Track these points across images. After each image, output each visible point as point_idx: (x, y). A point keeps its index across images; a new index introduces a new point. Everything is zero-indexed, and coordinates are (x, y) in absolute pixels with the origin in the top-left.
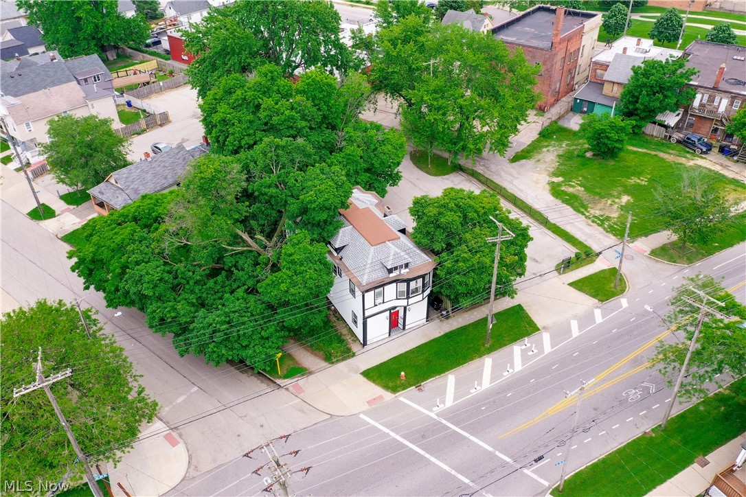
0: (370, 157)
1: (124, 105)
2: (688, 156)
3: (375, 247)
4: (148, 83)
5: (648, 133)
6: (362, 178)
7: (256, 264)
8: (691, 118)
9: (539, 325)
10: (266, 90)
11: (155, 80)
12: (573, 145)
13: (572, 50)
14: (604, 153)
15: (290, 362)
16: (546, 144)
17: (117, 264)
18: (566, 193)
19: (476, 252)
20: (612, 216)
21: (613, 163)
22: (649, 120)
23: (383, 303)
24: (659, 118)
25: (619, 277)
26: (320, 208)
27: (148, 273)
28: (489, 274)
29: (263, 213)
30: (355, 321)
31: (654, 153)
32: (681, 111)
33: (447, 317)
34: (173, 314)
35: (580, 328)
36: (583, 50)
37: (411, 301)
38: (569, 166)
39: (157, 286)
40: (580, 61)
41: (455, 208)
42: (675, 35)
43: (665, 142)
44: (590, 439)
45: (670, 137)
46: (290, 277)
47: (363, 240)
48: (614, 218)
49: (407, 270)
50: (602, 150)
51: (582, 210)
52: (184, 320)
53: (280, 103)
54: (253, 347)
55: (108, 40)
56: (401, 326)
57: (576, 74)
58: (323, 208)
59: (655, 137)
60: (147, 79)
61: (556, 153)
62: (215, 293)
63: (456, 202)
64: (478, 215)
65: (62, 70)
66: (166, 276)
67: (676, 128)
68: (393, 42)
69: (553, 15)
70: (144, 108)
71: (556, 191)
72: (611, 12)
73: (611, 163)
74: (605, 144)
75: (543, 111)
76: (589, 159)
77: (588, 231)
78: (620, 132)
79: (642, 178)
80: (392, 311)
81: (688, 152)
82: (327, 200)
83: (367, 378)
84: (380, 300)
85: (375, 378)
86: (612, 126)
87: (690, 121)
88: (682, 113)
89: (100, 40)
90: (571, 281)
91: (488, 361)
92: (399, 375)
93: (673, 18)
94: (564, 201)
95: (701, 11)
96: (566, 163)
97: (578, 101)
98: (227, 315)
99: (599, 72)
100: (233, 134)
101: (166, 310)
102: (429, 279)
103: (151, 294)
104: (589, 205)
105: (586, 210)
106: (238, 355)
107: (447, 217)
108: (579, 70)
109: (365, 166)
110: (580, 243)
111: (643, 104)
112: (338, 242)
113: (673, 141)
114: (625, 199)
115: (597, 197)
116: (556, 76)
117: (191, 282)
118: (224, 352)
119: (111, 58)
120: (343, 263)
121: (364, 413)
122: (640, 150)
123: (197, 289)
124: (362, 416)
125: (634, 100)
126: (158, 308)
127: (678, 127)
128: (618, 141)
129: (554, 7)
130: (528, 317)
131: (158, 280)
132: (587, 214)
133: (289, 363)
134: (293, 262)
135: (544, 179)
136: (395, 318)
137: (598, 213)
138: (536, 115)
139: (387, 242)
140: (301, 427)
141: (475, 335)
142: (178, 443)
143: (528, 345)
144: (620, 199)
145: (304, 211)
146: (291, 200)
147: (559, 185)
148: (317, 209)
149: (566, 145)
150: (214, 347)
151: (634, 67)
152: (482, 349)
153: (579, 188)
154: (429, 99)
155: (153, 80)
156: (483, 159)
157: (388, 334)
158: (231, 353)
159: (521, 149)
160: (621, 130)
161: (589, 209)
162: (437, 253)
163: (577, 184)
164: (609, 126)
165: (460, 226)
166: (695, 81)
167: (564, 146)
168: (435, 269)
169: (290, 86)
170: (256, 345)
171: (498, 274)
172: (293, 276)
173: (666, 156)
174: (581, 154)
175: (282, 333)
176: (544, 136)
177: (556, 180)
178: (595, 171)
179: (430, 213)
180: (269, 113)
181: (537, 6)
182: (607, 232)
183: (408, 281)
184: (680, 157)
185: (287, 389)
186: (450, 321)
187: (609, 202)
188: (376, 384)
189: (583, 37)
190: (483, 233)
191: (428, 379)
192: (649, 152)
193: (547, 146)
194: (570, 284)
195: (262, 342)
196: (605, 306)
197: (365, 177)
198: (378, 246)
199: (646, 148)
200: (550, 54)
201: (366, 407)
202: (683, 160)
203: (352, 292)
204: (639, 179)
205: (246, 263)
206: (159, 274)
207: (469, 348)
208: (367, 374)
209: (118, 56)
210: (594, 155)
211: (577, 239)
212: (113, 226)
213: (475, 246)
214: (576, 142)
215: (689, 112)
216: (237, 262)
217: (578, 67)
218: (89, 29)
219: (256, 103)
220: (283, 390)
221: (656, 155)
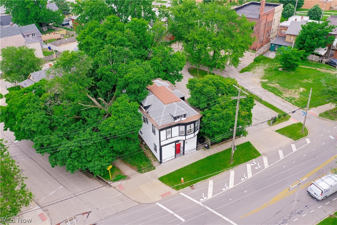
0: (166, 64)
1: (47, 49)
2: (332, 69)
3: (167, 105)
4: (60, 39)
5: (310, 59)
6: (161, 74)
7: (99, 114)
8: (332, 51)
9: (260, 153)
10: (110, 27)
11: (64, 38)
12: (271, 65)
13: (269, 21)
14: (288, 68)
15: (118, 172)
16: (257, 65)
17: (20, 115)
18: (270, 87)
19: (225, 108)
20: (296, 97)
21: (293, 73)
22: (311, 53)
23: (171, 138)
24: (316, 51)
25: (304, 128)
26: (135, 82)
27: (34, 118)
28: (232, 121)
29: (103, 86)
30: (155, 149)
31: (314, 68)
32: (327, 48)
33: (208, 148)
34: (48, 142)
35: (284, 154)
36: (274, 22)
37: (188, 137)
38: (271, 74)
39: (40, 126)
40: (273, 27)
41: (212, 84)
42: (318, 18)
43: (319, 63)
44: (297, 219)
45: (322, 61)
46: (116, 120)
47: (160, 102)
48: (297, 98)
49: (185, 118)
50: (288, 66)
51: (279, 95)
52: (55, 145)
53: (117, 33)
54: (94, 161)
55: (43, 20)
56: (182, 152)
57: (271, 33)
58: (137, 82)
59: (314, 61)
60: (60, 37)
61: (263, 69)
62: (75, 132)
63: (213, 81)
64: (225, 88)
65: (17, 30)
66: (45, 120)
67: (325, 57)
68: (179, 11)
69: (259, 6)
70: (57, 50)
71: (264, 86)
72: (286, 8)
73: (292, 73)
74: (290, 63)
75: (255, 50)
76: (280, 71)
77: (283, 105)
78: (297, 56)
79: (309, 80)
80: (177, 143)
81: (332, 68)
82: (139, 77)
83: (162, 182)
84: (169, 136)
85: (166, 181)
86: (293, 53)
87: (332, 53)
88: (327, 49)
89: (39, 20)
90: (277, 129)
91: (232, 173)
92: (180, 180)
93: (317, 9)
94: (269, 91)
95: (328, 10)
96: (268, 73)
97: (273, 45)
98: (79, 142)
99: (283, 31)
100: (92, 49)
101: (44, 140)
102: (198, 124)
103: (35, 130)
104: (283, 92)
105: (281, 94)
106: (85, 166)
107: (208, 88)
108: (272, 32)
109: (163, 68)
110: (280, 110)
111: (307, 43)
112: (146, 103)
113: (324, 63)
114: (302, 89)
115: (287, 89)
116: (262, 33)
117: (62, 125)
118: (76, 164)
119: (45, 30)
120: (149, 115)
121: (159, 202)
122: (307, 67)
123: (64, 129)
124: (157, 203)
125: (303, 42)
126: (39, 138)
127: (325, 56)
128: (296, 60)
129: (259, 2)
130: (254, 148)
131: (40, 122)
132: (282, 97)
133: (116, 173)
134: (118, 111)
135: (258, 80)
136: (178, 147)
137: (288, 96)
138: (251, 52)
139: (174, 103)
140: (121, 210)
141: (224, 158)
142: (46, 219)
143: (255, 163)
144: (299, 89)
145: (126, 85)
146: (119, 79)
147: (266, 83)
148: (133, 82)
149: (268, 65)
150: (70, 161)
151: (302, 25)
152: (229, 165)
153: (277, 84)
154: (198, 38)
155: (62, 37)
156: (226, 71)
157: (174, 157)
158: (80, 165)
159: (245, 67)
160: (298, 55)
161: (283, 94)
162: (202, 110)
163: (275, 82)
164: (291, 52)
165: (215, 94)
166: (334, 32)
167: (267, 65)
168: (201, 118)
169: (123, 26)
170: (96, 160)
171: (238, 121)
172: (117, 119)
173: (320, 70)
174: (276, 69)
175: (112, 154)
176: (256, 61)
177: (264, 81)
178: (285, 77)
179: (198, 86)
180: (111, 38)
181: (251, 2)
182: (294, 105)
183: (185, 125)
184: (328, 70)
185: (115, 187)
186: (210, 150)
187: (293, 91)
188: (166, 185)
189: (274, 15)
190: (228, 98)
191: (197, 182)
192: (311, 68)
193: (258, 66)
194: (276, 131)
195: (100, 159)
196: (297, 142)
197: (163, 74)
198: (168, 105)
199: (310, 67)
200: (258, 21)
201: (160, 198)
202: (330, 72)
203: (154, 132)
204: (308, 80)
205: (93, 114)
206: (41, 119)
207: (221, 165)
208: (161, 179)
209: (48, 28)
210: (283, 69)
211: (278, 109)
212: (21, 94)
213: (224, 105)
214: (273, 64)
215: (331, 48)
216: (89, 114)
217: (272, 30)
218: (33, 14)
219: (105, 34)
220: (112, 188)
221: (315, 69)
